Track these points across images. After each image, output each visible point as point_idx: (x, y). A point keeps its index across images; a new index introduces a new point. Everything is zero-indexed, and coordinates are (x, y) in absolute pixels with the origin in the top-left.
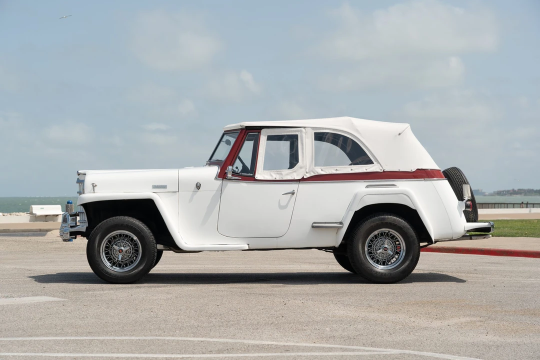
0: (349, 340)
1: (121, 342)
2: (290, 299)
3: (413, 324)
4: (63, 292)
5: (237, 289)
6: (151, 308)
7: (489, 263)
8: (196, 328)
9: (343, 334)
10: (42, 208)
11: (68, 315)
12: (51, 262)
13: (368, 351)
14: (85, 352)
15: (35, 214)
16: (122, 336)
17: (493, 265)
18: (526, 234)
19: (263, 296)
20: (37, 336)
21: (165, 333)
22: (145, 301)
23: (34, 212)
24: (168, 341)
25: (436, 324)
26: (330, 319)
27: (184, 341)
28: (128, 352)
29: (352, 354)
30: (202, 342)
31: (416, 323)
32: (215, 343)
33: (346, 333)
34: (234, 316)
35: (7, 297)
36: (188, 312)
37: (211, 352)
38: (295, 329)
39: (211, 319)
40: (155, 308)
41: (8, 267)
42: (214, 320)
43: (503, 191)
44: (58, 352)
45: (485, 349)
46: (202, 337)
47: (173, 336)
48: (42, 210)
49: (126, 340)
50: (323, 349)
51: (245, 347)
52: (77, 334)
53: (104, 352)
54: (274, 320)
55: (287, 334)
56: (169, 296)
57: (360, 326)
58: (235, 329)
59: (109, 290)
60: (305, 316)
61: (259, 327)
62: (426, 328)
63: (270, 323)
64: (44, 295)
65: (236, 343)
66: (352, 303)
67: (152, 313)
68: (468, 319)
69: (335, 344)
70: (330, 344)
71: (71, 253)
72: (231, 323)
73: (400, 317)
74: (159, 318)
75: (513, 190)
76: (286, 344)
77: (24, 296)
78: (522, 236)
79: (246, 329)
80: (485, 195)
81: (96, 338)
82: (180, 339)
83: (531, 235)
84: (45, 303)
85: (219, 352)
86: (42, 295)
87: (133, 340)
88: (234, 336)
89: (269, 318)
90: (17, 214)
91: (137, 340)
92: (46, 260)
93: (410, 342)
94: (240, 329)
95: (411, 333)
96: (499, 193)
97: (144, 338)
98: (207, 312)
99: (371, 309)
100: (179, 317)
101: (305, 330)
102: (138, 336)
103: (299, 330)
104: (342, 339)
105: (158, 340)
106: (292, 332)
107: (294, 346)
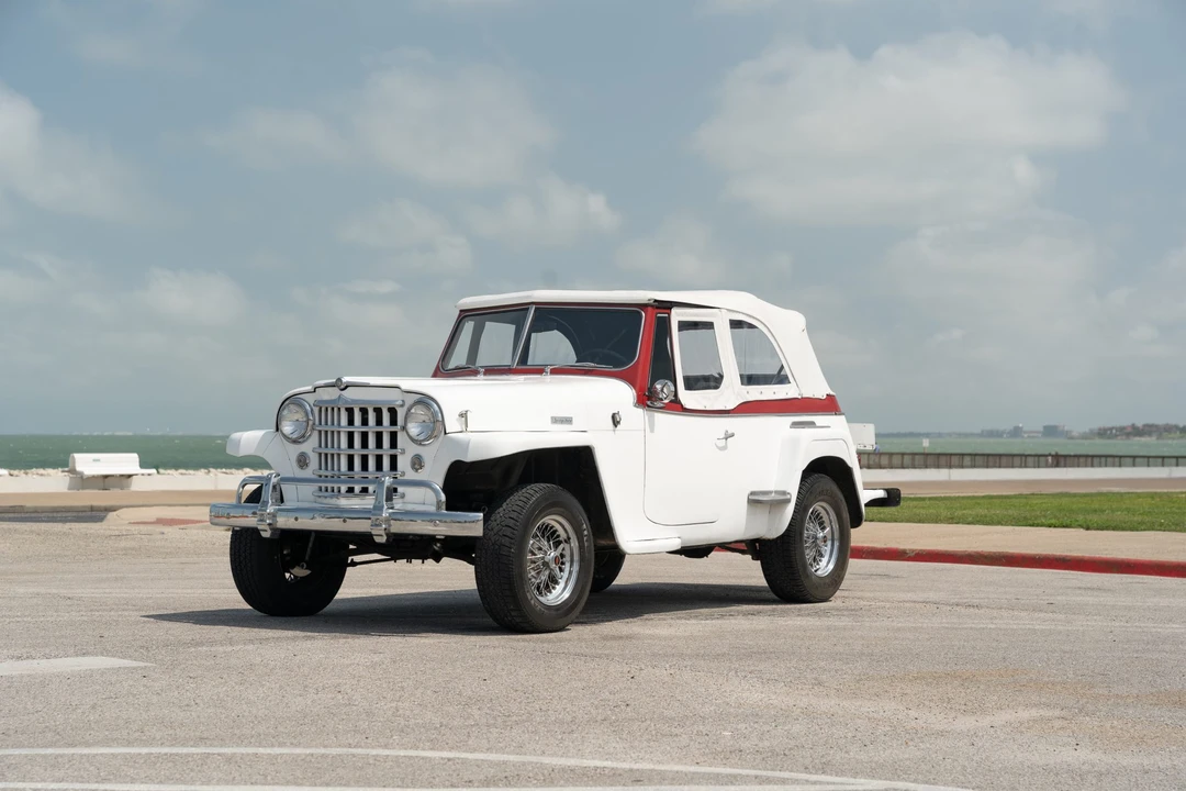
0: (774, 757)
1: (273, 759)
2: (643, 666)
3: (913, 723)
4: (142, 647)
5: (526, 644)
6: (339, 685)
7: (1080, 588)
8: (436, 728)
9: (761, 745)
10: (95, 460)
11: (155, 699)
12: (116, 579)
13: (815, 783)
15: (81, 474)
16: (273, 745)
17: (1089, 592)
18: (1161, 524)
19: (583, 658)
20: (87, 744)
21: (369, 741)
22: (325, 669)
23: (78, 469)
24: (376, 757)
25: (965, 723)
26: (731, 710)
27: (410, 758)
30: (449, 760)
31: (920, 722)
32: (479, 764)
33: (767, 744)
34: (520, 703)
35: (19, 658)
36: (418, 694)
38: (654, 733)
39: (469, 710)
40: (346, 684)
41: (20, 590)
42: (476, 713)
43: (1111, 429)
44: (133, 781)
45: (1073, 779)
46: (451, 749)
47: (386, 746)
48: (97, 464)
49: (282, 755)
50: (716, 779)
51: (546, 772)
52: (175, 741)
54: (609, 713)
55: (636, 743)
56: (377, 658)
57: (796, 728)
58: (523, 732)
59: (245, 644)
60: (677, 704)
61: (574, 727)
62: (941, 734)
63: (599, 718)
64: (102, 655)
65: (524, 764)
67: (340, 696)
68: (1034, 713)
69: (742, 767)
70: (732, 766)
71: (160, 560)
72: (514, 718)
73: (886, 709)
74: (354, 708)
75: (1133, 426)
76: (635, 766)
77: (56, 657)
78: (1153, 530)
79: (548, 732)
80: (1072, 438)
81: (216, 750)
82: (402, 753)
83: (1173, 527)
84: (103, 673)
85: (488, 782)
86: (96, 654)
87: (299, 755)
88: (520, 750)
89: (597, 707)
90: (41, 471)
91: (307, 755)
92: (105, 576)
93: (907, 763)
94: (535, 732)
95: (910, 743)
96: (1103, 433)
97: (323, 751)
98: (460, 694)
99: (821, 689)
100: (400, 704)
101: (677, 735)
102: (310, 747)
103: (663, 735)
104: (759, 757)
105: (354, 756)
106: (648, 740)
107: (652, 770)
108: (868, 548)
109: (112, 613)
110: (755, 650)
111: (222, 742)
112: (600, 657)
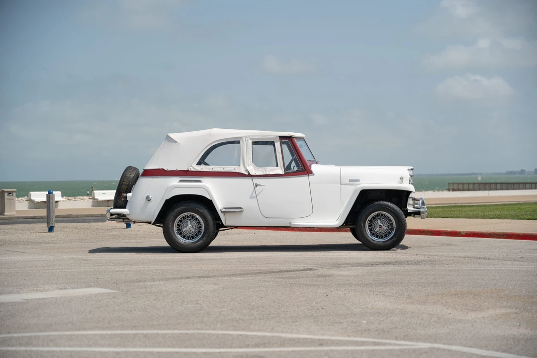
0: (383, 333)
1: (164, 335)
2: (333, 290)
3: (448, 316)
4: (115, 283)
5: (283, 280)
6: (198, 300)
8: (237, 321)
9: (379, 327)
10: (103, 194)
11: (117, 308)
13: (399, 345)
14: (128, 347)
15: (97, 199)
16: (165, 329)
19: (307, 286)
20: (85, 329)
21: (207, 327)
22: (193, 293)
23: (96, 197)
24: (209, 335)
25: (472, 316)
26: (368, 311)
28: (169, 347)
29: (382, 348)
30: (240, 335)
31: (452, 315)
32: (253, 337)
33: (381, 326)
34: (276, 308)
35: (61, 289)
36: (232, 304)
37: (248, 346)
38: (332, 322)
39: (253, 312)
40: (201, 300)
41: (65, 256)
42: (255, 313)
44: (103, 346)
45: (514, 342)
46: (242, 330)
47: (214, 329)
48: (104, 195)
49: (168, 334)
50: (356, 343)
52: (123, 328)
53: (146, 346)
54: (314, 312)
55: (324, 327)
56: (216, 287)
57: (396, 319)
58: (275, 322)
59: (159, 281)
60: (345, 308)
61: (298, 319)
62: (460, 321)
63: (309, 315)
64: (97, 287)
65: (273, 337)
66: (393, 294)
67: (197, 306)
68: (503, 311)
69: (369, 338)
71: (128, 241)
72: (272, 315)
73: (437, 309)
74: (203, 311)
76: (322, 337)
77: (77, 288)
79: (286, 322)
81: (140, 332)
82: (221, 332)
84: (96, 295)
85: (257, 345)
86: (94, 287)
87: (175, 334)
88: (272, 330)
89: (309, 310)
90: (81, 197)
91: (179, 334)
93: (442, 335)
94: (280, 322)
95: (445, 326)
97: (186, 332)
98: (250, 305)
99: (410, 300)
100: (223, 309)
101: (342, 323)
102: (181, 330)
103: (336, 323)
104: (377, 332)
105: (199, 334)
106: (329, 325)
107: (329, 340)
108: (444, 231)
109: (104, 267)
110: (384, 281)
111: (144, 328)
112: (315, 286)
